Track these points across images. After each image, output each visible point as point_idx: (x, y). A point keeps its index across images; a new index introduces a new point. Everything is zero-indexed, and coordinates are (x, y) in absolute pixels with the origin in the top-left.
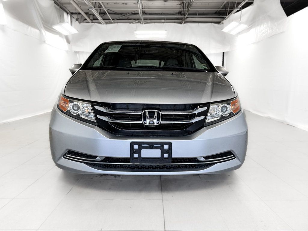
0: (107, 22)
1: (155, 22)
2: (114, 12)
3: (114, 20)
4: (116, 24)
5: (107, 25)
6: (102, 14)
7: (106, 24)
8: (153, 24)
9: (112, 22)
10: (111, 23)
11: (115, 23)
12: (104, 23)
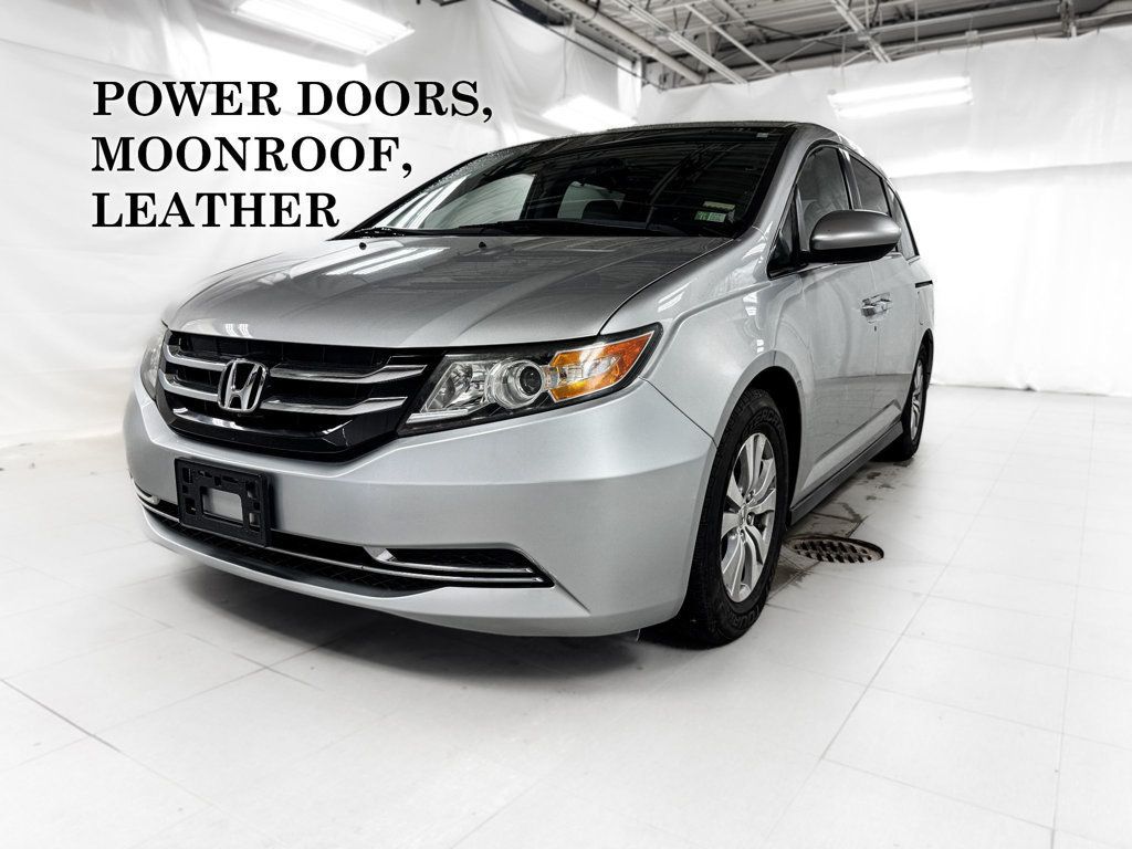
0: (752, 75)
1: (939, 47)
2: (782, 32)
3: (775, 65)
4: (784, 76)
5: (752, 83)
6: (723, 50)
7: (749, 81)
8: (934, 54)
9: (769, 72)
10: (764, 75)
11: (778, 71)
12: (739, 79)
